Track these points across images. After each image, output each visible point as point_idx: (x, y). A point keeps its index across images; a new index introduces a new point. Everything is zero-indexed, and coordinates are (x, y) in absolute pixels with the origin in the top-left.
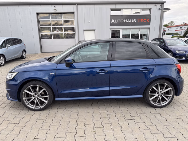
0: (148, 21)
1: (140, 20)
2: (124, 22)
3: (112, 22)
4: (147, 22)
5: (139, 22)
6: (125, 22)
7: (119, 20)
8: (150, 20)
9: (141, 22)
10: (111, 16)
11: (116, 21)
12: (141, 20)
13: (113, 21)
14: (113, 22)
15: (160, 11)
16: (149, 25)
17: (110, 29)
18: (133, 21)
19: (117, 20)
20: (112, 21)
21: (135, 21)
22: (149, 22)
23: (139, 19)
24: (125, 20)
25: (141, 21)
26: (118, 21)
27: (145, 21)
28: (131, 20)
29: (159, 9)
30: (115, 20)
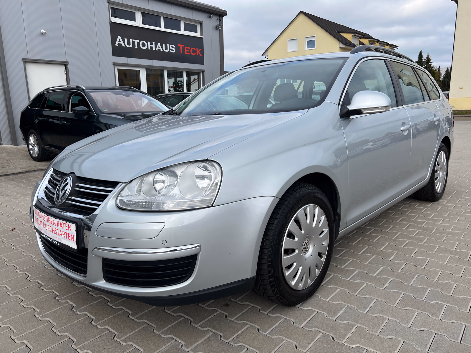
0: (198, 53)
1: (183, 48)
2: (149, 49)
3: (116, 45)
4: (197, 55)
5: (181, 52)
6: (152, 48)
7: (136, 41)
8: (202, 52)
9: (186, 53)
10: (112, 24)
11: (129, 44)
12: (186, 48)
13: (119, 41)
14: (121, 44)
15: (218, 31)
16: (203, 64)
17: (115, 64)
18: (170, 49)
19: (131, 40)
20: (117, 42)
21: (172, 48)
22: (200, 55)
23: (181, 46)
24: (151, 44)
25: (186, 50)
26: (134, 43)
27: (194, 51)
28: (164, 45)
29: (216, 28)
30: (126, 39)
